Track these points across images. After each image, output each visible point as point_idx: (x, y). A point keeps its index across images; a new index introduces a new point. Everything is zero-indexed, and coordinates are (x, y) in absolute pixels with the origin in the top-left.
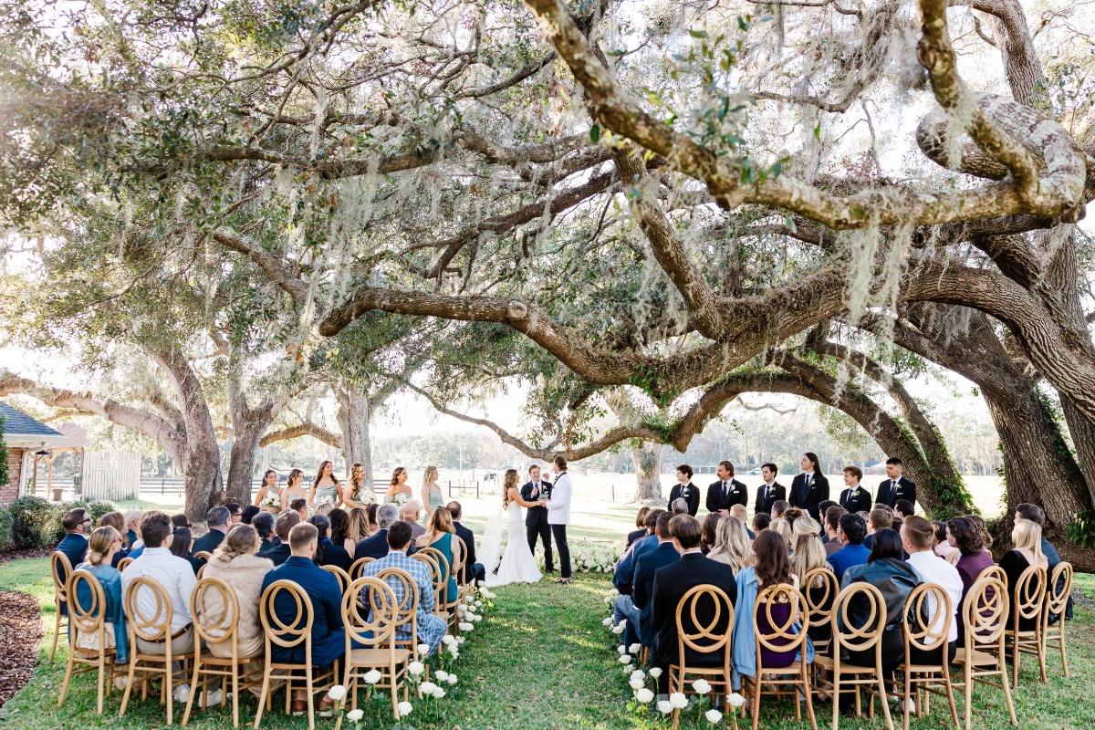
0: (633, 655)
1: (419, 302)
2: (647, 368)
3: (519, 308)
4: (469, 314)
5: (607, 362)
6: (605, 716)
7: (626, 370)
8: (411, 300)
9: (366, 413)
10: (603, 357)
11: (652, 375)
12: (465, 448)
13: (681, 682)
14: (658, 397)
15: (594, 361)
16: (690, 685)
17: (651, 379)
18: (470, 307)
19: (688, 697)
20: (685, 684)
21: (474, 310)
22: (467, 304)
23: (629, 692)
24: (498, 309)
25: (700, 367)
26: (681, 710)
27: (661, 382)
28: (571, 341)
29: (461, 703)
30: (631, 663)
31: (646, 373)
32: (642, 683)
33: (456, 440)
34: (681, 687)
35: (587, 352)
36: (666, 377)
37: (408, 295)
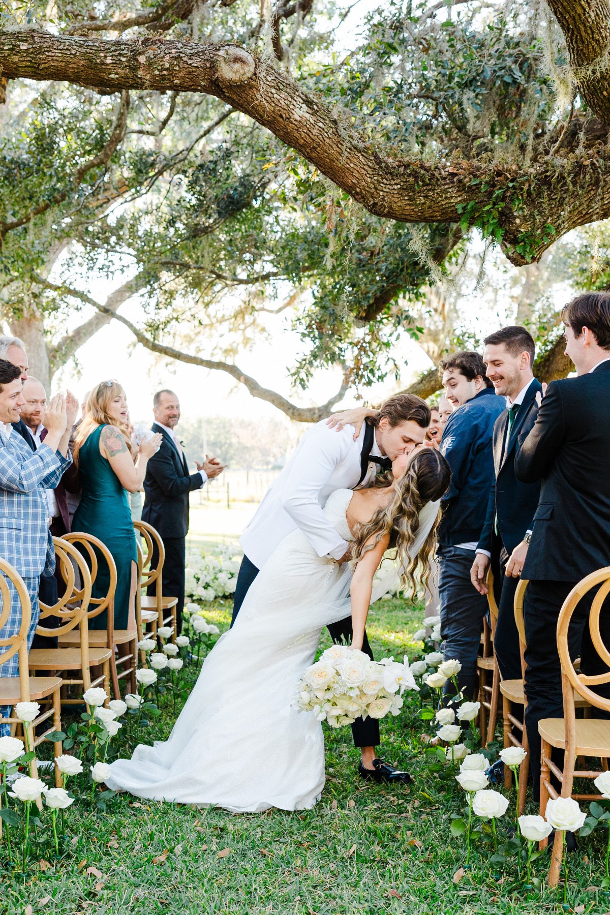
0: (465, 725)
1: (40, 51)
2: (492, 185)
3: (237, 60)
4: (140, 73)
5: (415, 175)
6: (406, 846)
7: (453, 191)
8: (24, 46)
9: (45, 371)
10: (407, 166)
11: (503, 199)
12: (212, 438)
13: (568, 776)
14: (515, 242)
15: (389, 172)
16: (591, 780)
17: (503, 205)
18: (142, 59)
19: (584, 805)
20: (577, 780)
21: (150, 64)
22: (136, 53)
23: (459, 796)
24: (196, 62)
25: (597, 181)
26: (568, 833)
27: (519, 211)
28: (343, 133)
29: (113, 820)
30: (461, 740)
31: (490, 194)
32: (483, 780)
33: (200, 427)
34: (568, 787)
35: (376, 157)
36: (532, 200)
37: (17, 36)
